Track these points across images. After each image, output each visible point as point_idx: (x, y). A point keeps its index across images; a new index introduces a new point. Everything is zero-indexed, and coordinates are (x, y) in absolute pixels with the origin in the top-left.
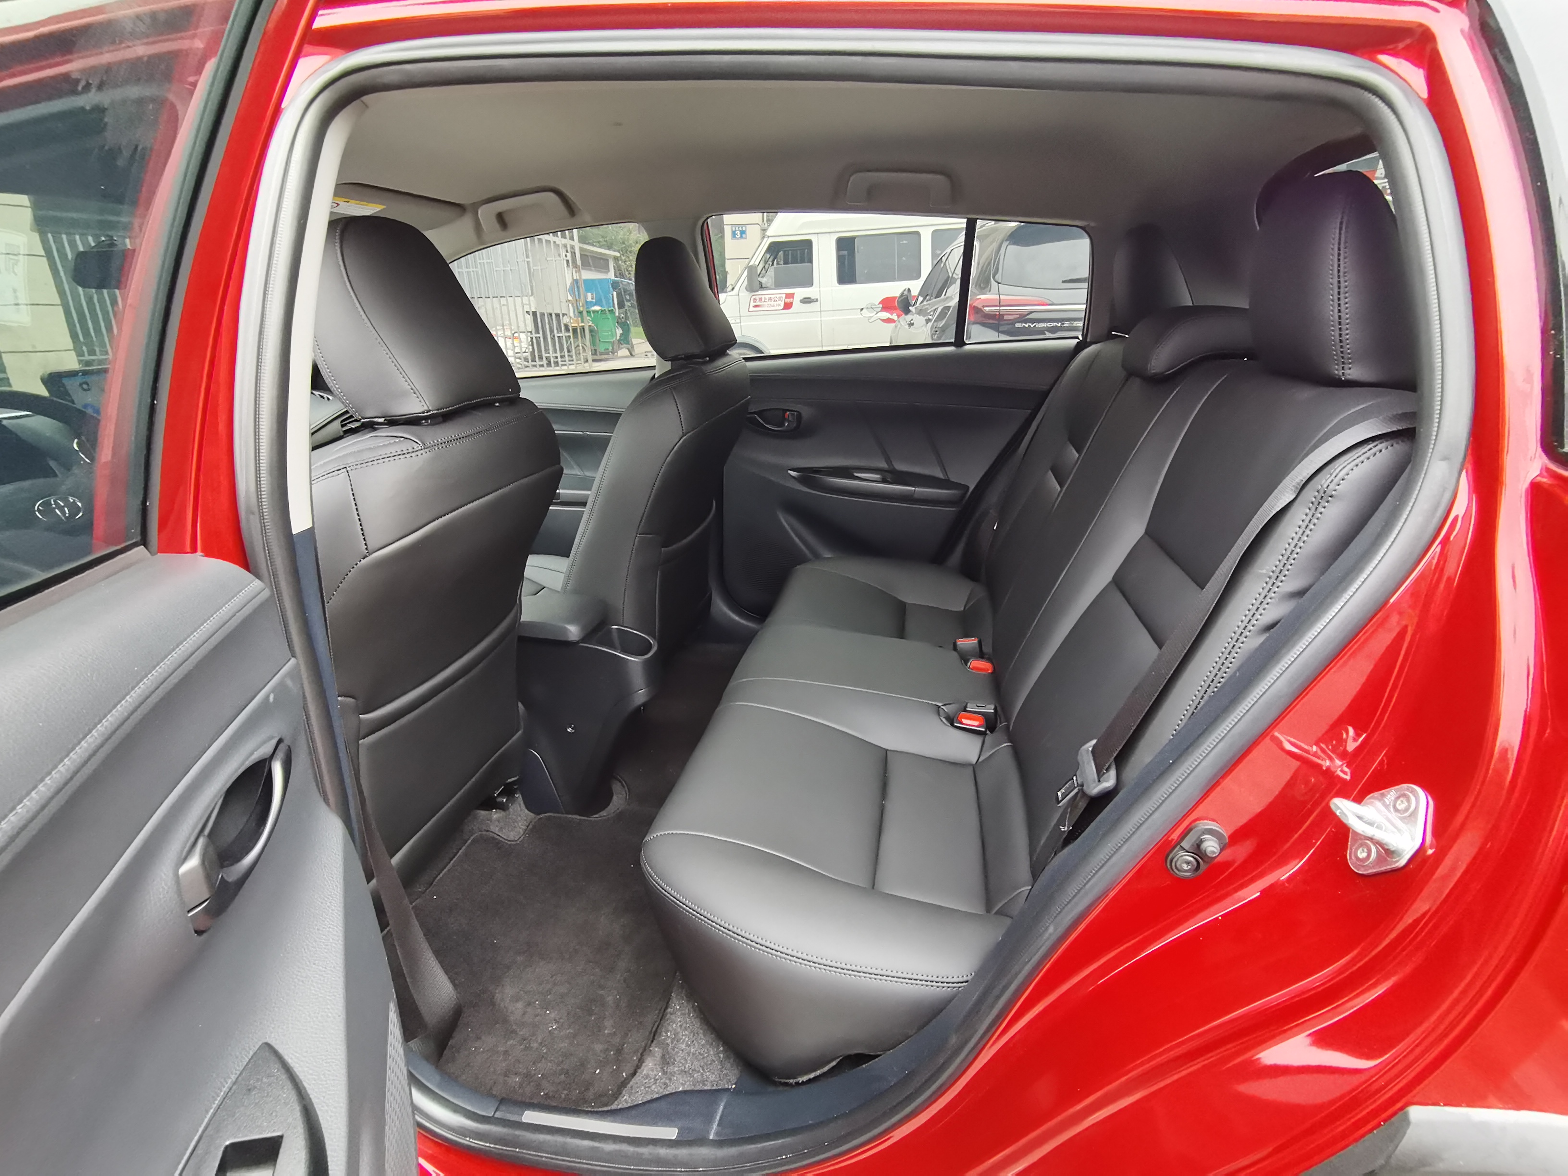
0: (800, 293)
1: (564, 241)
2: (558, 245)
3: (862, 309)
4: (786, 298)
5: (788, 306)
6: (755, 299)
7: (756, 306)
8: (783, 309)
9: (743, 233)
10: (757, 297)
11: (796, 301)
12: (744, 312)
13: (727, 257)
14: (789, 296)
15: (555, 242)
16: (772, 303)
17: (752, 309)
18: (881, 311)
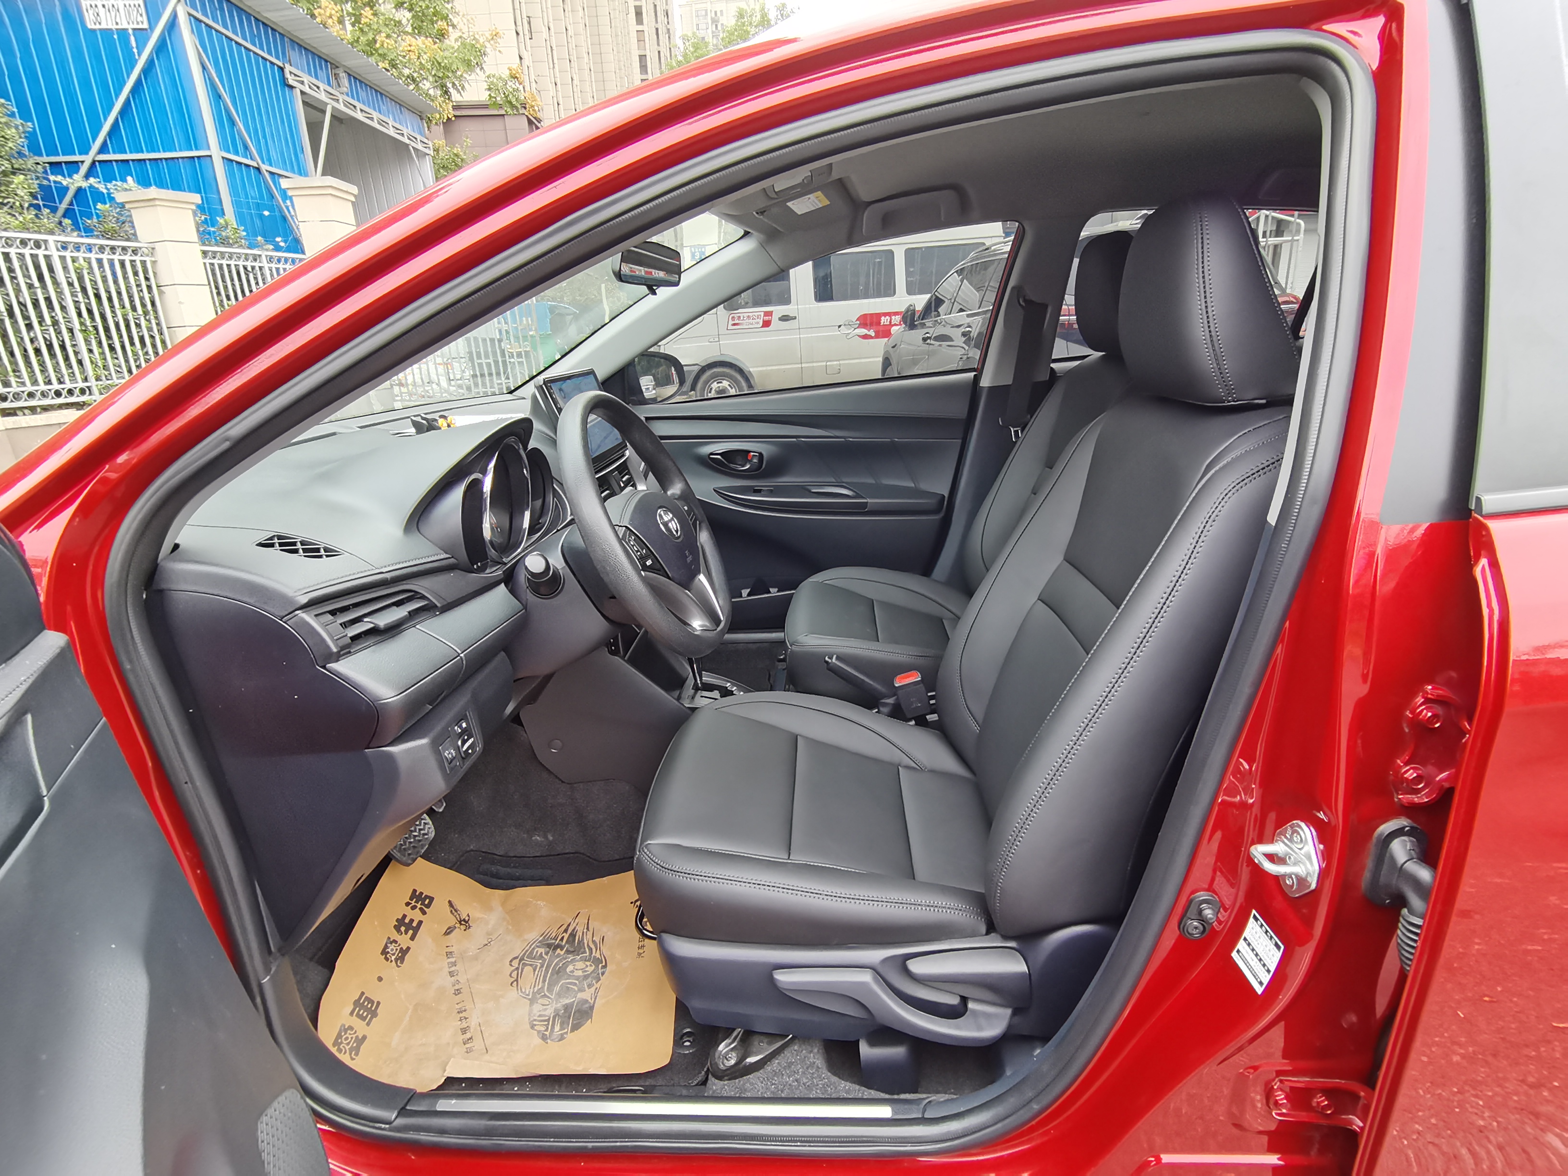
0: (778, 310)
3: (840, 326)
4: (765, 316)
5: (767, 324)
6: (733, 317)
7: (734, 325)
8: (762, 327)
10: (735, 316)
11: (775, 319)
12: (723, 330)
14: (767, 314)
16: (751, 321)
17: (730, 327)
18: (858, 328)
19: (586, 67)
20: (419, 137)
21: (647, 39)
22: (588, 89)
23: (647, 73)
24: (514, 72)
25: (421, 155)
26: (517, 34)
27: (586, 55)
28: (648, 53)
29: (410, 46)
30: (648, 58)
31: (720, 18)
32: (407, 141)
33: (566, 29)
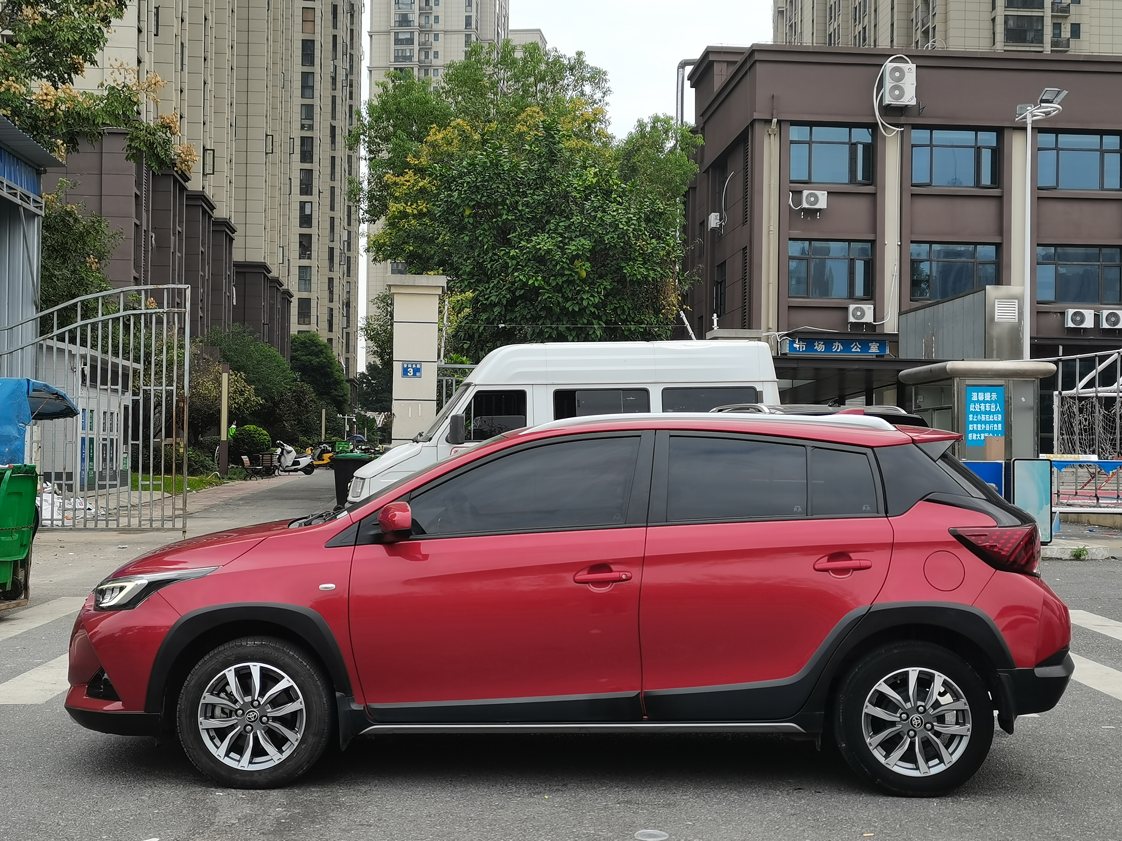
1: (83, 350)
2: (74, 356)
9: (417, 371)
13: (394, 397)
15: (70, 351)
19: (228, 67)
20: (32, 196)
21: (318, 20)
22: (226, 94)
23: (312, 64)
24: (168, 121)
25: (31, 216)
26: (140, 31)
27: (228, 51)
28: (317, 38)
29: (46, 94)
30: (317, 45)
31: (434, 8)
32: (18, 201)
33: (206, 19)
